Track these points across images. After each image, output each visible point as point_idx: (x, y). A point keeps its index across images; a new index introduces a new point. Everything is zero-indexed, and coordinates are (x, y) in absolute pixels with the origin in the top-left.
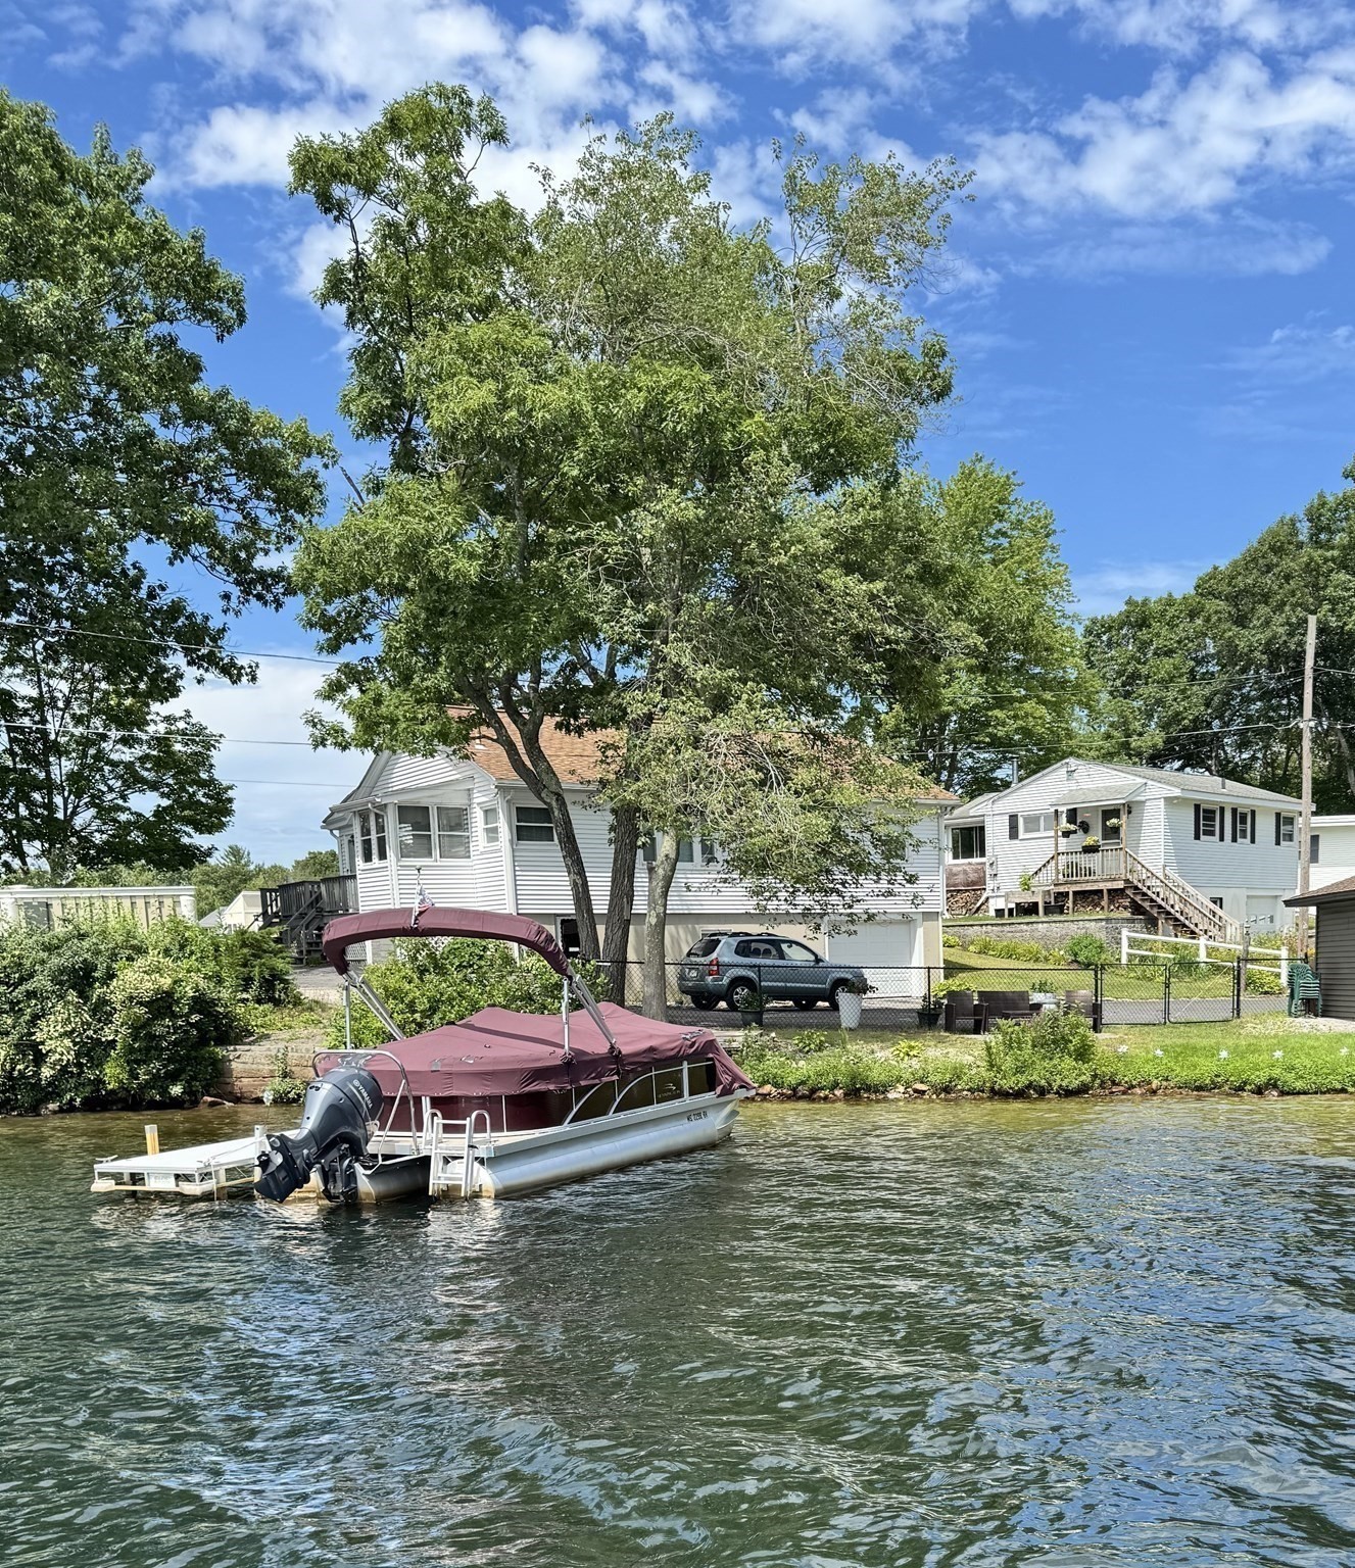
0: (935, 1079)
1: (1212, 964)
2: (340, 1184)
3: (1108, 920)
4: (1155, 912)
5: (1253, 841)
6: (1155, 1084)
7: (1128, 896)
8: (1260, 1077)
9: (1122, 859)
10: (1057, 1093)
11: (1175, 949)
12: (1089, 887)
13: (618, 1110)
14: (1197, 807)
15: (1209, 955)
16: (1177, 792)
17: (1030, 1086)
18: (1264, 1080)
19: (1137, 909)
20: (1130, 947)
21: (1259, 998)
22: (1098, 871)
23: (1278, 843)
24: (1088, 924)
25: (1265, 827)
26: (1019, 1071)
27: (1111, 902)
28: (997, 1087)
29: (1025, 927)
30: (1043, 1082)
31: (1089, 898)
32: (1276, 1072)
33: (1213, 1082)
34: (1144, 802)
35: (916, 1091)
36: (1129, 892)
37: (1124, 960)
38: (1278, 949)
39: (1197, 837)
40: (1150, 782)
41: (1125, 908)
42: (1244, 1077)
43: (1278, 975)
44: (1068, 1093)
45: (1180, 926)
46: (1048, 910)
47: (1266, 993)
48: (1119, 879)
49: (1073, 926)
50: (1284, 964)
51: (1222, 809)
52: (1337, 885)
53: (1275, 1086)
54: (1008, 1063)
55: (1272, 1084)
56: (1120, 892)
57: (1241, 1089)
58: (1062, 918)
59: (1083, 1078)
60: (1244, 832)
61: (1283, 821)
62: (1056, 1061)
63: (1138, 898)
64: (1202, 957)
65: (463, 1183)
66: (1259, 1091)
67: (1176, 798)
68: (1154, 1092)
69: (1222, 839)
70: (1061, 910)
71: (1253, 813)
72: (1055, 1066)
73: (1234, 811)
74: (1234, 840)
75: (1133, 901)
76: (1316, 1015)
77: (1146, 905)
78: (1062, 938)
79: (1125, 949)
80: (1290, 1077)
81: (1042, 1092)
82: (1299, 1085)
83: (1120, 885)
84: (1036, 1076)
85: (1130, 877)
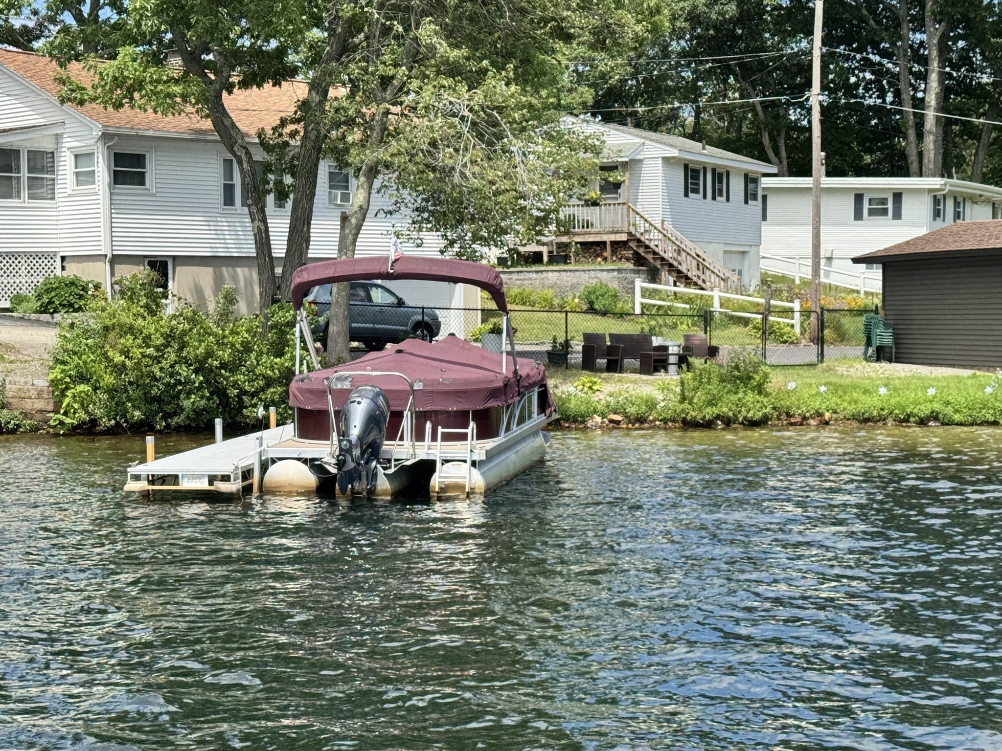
0: (632, 410)
1: (726, 315)
2: (364, 481)
3: (619, 271)
4: (658, 264)
5: (728, 200)
6: (827, 415)
7: (630, 248)
8: (924, 410)
9: (625, 213)
10: (742, 423)
11: (690, 301)
12: (591, 239)
13: (518, 424)
14: (686, 166)
15: (722, 305)
16: (674, 153)
17: (718, 417)
18: (928, 412)
19: (639, 260)
20: (643, 296)
21: (783, 347)
22: (596, 223)
23: (746, 202)
24: (599, 274)
25: (737, 186)
26: (711, 403)
27: (614, 253)
28: (689, 418)
29: (534, 275)
30: (731, 414)
31: (593, 249)
32: (937, 406)
33: (880, 416)
34: (641, 161)
35: (612, 421)
36: (633, 245)
37: (638, 311)
38: (792, 301)
39: (686, 195)
40: (647, 142)
41: (628, 259)
42: (908, 411)
43: (792, 326)
44: (753, 424)
45: (683, 278)
46: (553, 260)
47: (785, 342)
48: (622, 232)
49: (585, 276)
50: (797, 315)
51: (705, 169)
52: (899, 246)
53: (936, 419)
54: (699, 397)
55: (935, 416)
56: (623, 244)
57: (906, 420)
58: (566, 267)
59: (764, 411)
60: (721, 191)
61: (750, 180)
62: (741, 395)
63: (641, 251)
64: (716, 307)
65: (467, 480)
66: (922, 422)
67: (673, 158)
68: (827, 423)
69: (705, 197)
70: (565, 260)
71: (728, 173)
72: (739, 399)
73: (714, 171)
74: (714, 198)
75: (636, 254)
76: (891, 361)
77: (649, 257)
78: (573, 287)
79: (639, 299)
80: (949, 410)
81: (728, 422)
82: (957, 417)
83: (624, 237)
84: (724, 409)
85: (632, 230)
